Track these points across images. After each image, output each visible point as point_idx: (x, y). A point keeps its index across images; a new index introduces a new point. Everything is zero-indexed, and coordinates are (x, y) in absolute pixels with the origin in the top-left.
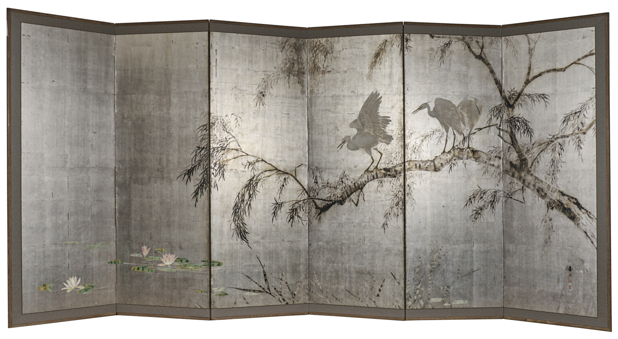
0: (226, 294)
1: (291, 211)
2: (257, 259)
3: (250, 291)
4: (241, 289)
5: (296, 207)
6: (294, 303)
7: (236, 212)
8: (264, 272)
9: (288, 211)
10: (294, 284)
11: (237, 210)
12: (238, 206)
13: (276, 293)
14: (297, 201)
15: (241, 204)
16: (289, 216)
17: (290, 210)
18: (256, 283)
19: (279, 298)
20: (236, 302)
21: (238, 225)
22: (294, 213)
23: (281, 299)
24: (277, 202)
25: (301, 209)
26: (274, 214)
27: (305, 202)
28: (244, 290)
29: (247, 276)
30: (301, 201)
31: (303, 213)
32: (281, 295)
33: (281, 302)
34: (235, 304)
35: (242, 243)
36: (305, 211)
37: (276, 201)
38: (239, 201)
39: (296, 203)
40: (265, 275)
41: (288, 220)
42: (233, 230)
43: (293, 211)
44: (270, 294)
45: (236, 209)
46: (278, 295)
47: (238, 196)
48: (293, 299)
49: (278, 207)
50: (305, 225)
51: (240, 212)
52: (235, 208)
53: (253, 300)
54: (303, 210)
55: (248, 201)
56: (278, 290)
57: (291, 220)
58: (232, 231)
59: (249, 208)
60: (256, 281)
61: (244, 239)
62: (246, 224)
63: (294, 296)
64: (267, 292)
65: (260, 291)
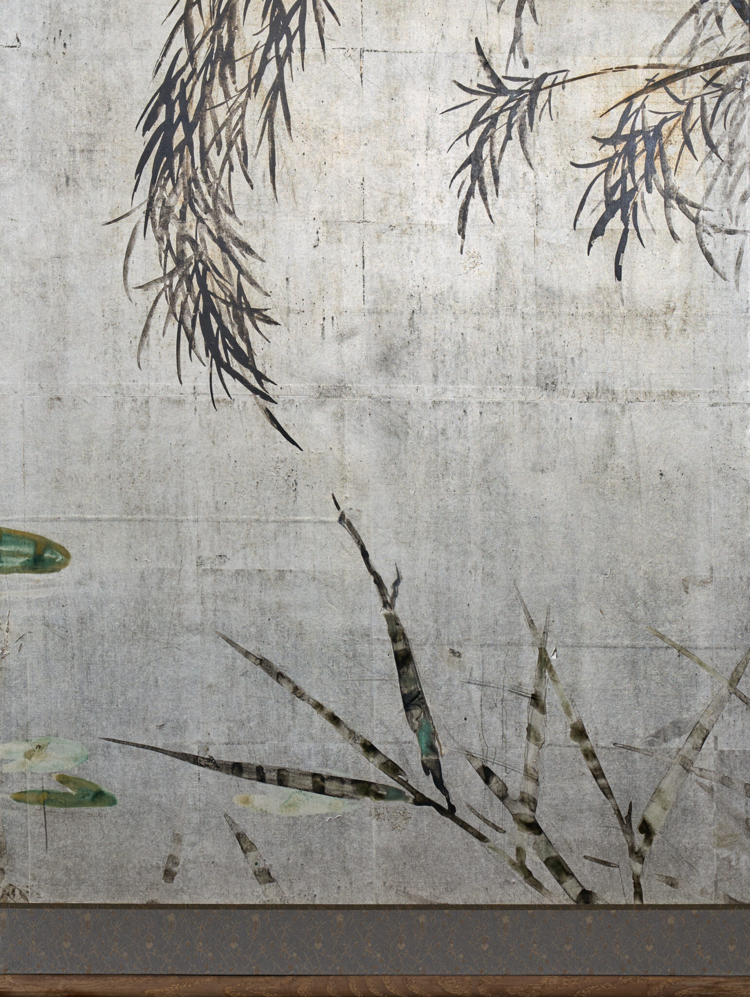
0: (99, 797)
1: (610, 151)
2: (342, 532)
3: (282, 779)
4: (213, 764)
5: (653, 121)
6: (638, 894)
7: (166, 151)
8: (397, 634)
9: (590, 152)
10: (637, 743)
11: (179, 135)
12: (185, 102)
13: (498, 813)
14: (663, 74)
15: (207, 84)
16: (598, 193)
17: (604, 142)
18: (334, 719)
19: (520, 851)
20: (173, 859)
21: (189, 252)
22: (640, 170)
23: (534, 862)
24: (493, 76)
25: (697, 137)
26: (477, 176)
27: (722, 80)
28: (237, 769)
29: (263, 662)
30: (693, 71)
31: (712, 166)
32: (534, 827)
33: (537, 885)
34: (169, 875)
35: (220, 393)
36: (723, 150)
37: (486, 64)
38: (191, 59)
39: (653, 85)
40: (404, 659)
41: (589, 221)
42: (145, 287)
43: (630, 154)
44: (450, 812)
45: (169, 128)
46: (510, 824)
47: (185, 20)
48: (637, 867)
49: (503, 119)
50: (731, 275)
51: (204, 153)
52: (161, 118)
53: (308, 852)
54: (713, 147)
55: (265, 61)
56: (514, 791)
57: (615, 224)
58: (143, 300)
59: (270, 116)
60: (331, 707)
61: (235, 365)
62: (247, 249)
63: (639, 839)
64: (421, 800)
65: (365, 788)
